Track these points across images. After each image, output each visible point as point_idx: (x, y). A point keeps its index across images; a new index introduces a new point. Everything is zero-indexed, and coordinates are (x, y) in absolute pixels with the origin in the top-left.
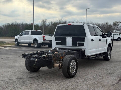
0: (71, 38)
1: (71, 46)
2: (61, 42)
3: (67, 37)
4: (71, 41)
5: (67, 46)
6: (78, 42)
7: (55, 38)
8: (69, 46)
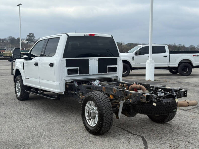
0: (97, 59)
1: (97, 75)
2: (78, 68)
3: (89, 58)
4: (97, 65)
5: (90, 75)
6: (108, 66)
7: (66, 60)
8: (94, 75)
